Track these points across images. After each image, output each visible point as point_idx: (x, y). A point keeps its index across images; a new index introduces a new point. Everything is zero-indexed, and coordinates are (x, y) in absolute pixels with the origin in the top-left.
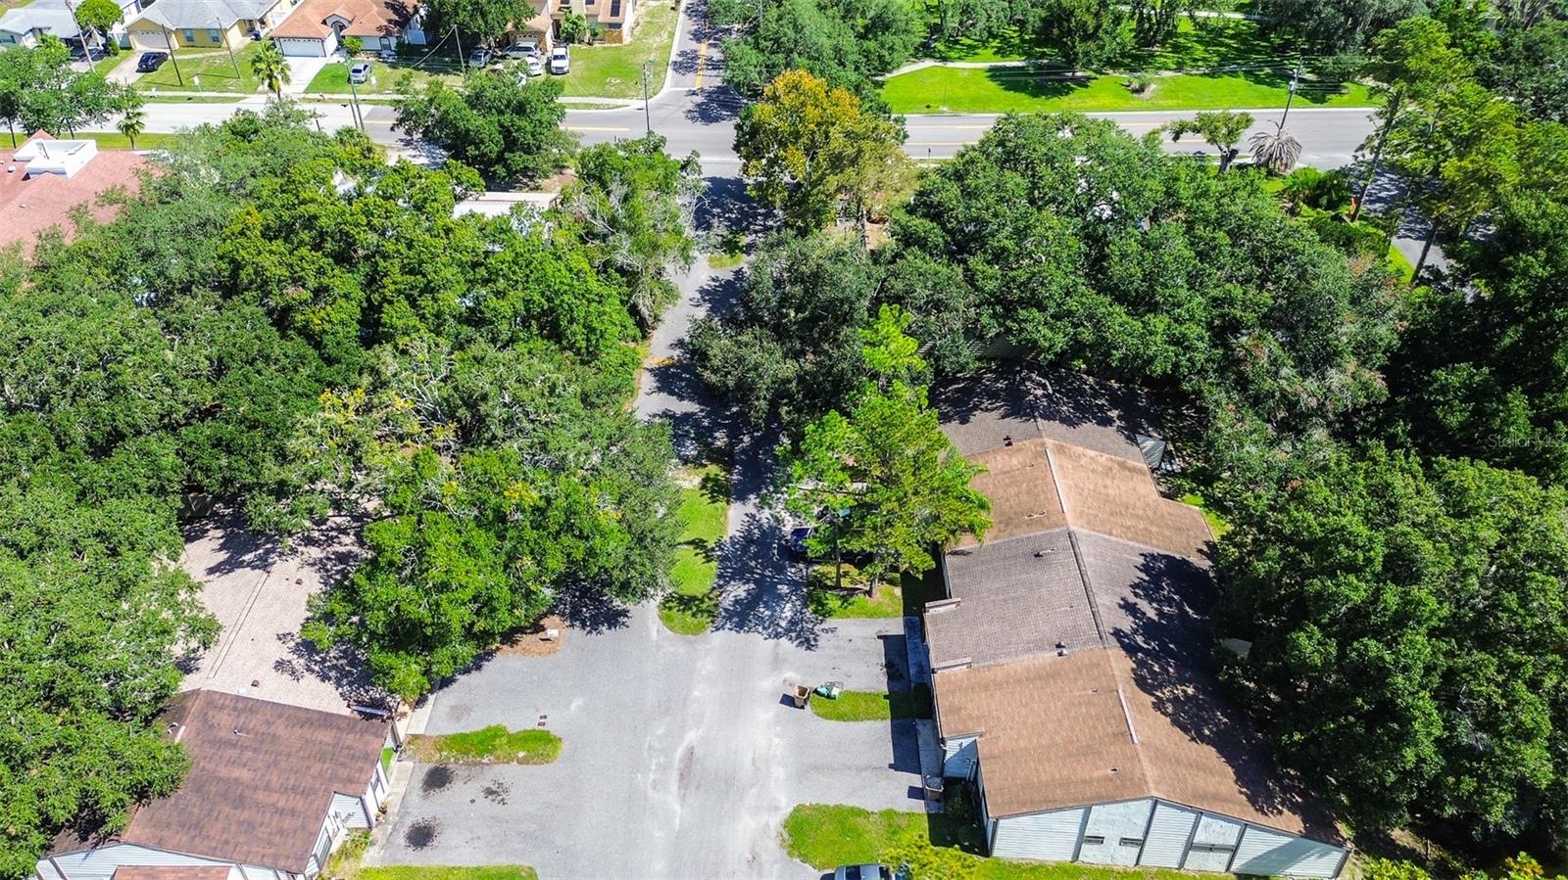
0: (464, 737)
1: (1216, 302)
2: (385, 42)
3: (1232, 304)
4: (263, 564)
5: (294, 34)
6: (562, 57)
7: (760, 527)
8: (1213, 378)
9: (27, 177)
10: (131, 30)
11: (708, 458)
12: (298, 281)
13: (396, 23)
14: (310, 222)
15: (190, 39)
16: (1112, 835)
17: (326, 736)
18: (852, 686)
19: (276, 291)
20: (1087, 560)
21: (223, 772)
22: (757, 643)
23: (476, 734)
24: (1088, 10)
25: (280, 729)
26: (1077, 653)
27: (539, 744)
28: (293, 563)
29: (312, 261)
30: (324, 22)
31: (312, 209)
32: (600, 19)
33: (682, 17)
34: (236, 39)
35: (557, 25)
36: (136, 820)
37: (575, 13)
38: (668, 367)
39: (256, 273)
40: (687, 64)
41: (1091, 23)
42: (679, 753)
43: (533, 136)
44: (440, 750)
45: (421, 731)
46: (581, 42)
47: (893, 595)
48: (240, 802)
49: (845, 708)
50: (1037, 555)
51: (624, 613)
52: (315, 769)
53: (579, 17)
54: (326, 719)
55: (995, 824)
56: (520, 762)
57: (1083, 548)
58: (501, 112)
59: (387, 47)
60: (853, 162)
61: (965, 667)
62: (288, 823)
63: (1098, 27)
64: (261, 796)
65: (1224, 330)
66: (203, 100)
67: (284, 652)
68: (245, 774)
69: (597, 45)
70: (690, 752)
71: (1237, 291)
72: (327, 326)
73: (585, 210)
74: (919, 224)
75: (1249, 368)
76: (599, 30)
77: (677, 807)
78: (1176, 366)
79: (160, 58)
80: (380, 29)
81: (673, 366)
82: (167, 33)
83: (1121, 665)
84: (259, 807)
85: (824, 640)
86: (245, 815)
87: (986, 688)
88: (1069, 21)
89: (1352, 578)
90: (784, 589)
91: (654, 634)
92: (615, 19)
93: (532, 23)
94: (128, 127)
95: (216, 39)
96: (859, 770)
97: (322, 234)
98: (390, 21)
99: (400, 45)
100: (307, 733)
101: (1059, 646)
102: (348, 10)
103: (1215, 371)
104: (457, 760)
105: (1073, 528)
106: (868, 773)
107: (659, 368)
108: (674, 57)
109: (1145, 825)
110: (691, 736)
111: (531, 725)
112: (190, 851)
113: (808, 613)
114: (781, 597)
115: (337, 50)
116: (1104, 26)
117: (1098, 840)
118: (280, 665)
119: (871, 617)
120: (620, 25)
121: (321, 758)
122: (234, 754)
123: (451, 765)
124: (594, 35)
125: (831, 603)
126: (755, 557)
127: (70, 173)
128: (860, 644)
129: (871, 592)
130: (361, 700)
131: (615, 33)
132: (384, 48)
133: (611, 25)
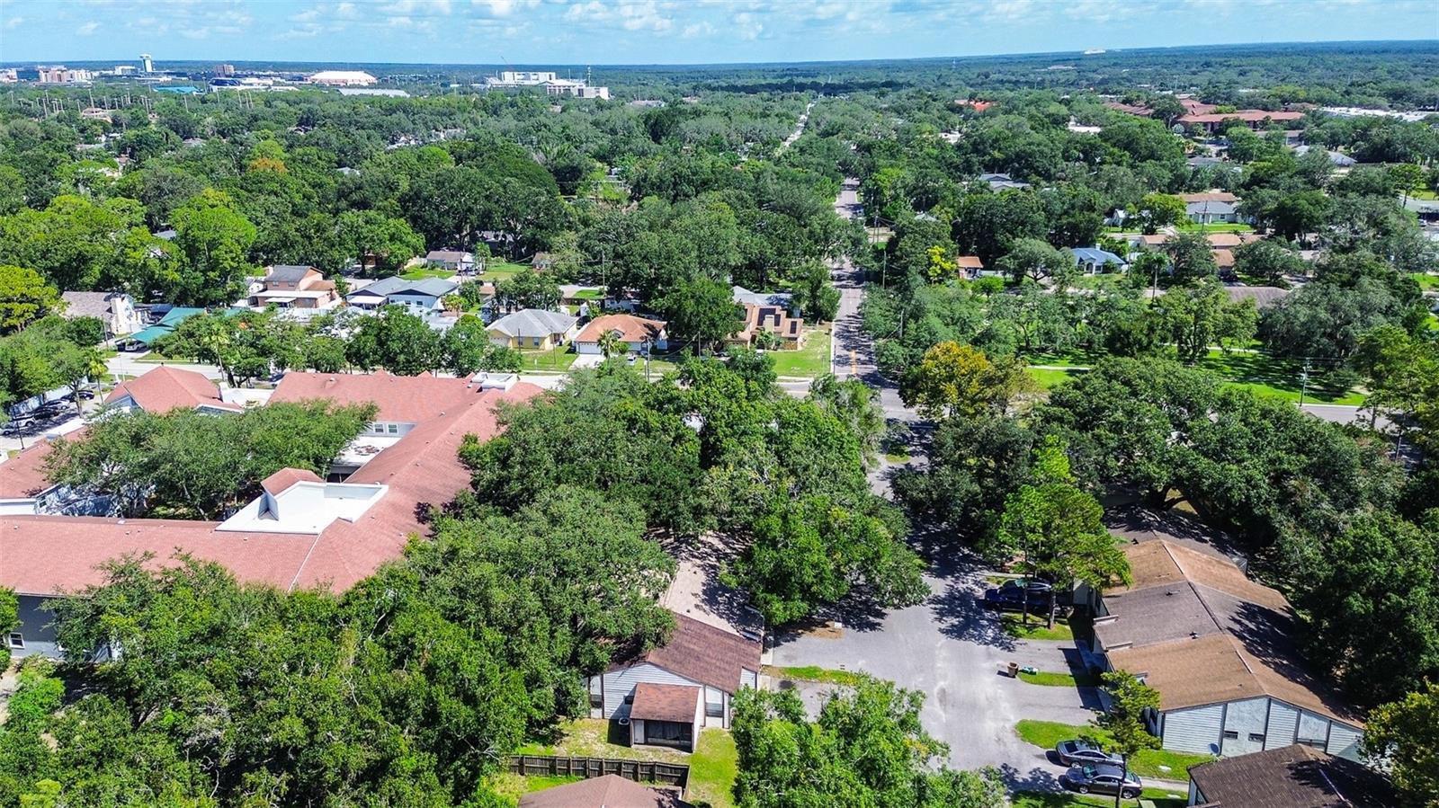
0: (797, 669)
1: (1272, 462)
2: (645, 345)
3: (1281, 463)
5: (589, 340)
7: (959, 592)
8: (1275, 506)
9: (480, 390)
13: (648, 335)
15: (520, 343)
16: (1244, 730)
17: (732, 642)
18: (1046, 670)
20: (1204, 596)
21: (686, 645)
23: (804, 669)
24: (1141, 331)
25: (707, 633)
26: (1204, 638)
28: (690, 564)
32: (783, 335)
33: (833, 338)
34: (548, 345)
35: (755, 337)
36: (652, 655)
37: (767, 331)
40: (843, 361)
41: (1145, 341)
42: (936, 690)
44: (784, 674)
45: (770, 663)
46: (769, 348)
47: (1065, 630)
48: (697, 658)
49: (1043, 680)
50: (1169, 594)
51: (879, 624)
52: (730, 654)
53: (770, 333)
54: (729, 635)
55: (1164, 717)
56: (834, 684)
57: (1200, 591)
59: (646, 349)
60: (1001, 381)
61: (1127, 647)
62: (723, 673)
63: (1150, 342)
64: (706, 658)
65: (1278, 478)
66: (536, 374)
67: (698, 602)
68: (696, 648)
69: (779, 350)
70: (943, 691)
71: (1282, 454)
74: (1057, 410)
75: (1299, 500)
76: (783, 341)
77: (941, 713)
78: (1248, 497)
80: (642, 338)
82: (508, 338)
83: (1238, 645)
84: (707, 662)
85: (1018, 648)
86: (702, 665)
87: (1145, 656)
88: (1128, 338)
89: (1375, 560)
90: (985, 623)
92: (793, 335)
93: (741, 335)
95: (537, 344)
96: (1060, 708)
98: (645, 334)
99: (654, 347)
100: (721, 638)
101: (1193, 634)
102: (619, 327)
103: (1276, 502)
104: (796, 679)
105: (1190, 581)
106: (1067, 710)
108: (832, 358)
109: (1264, 721)
110: (942, 684)
111: (837, 668)
112: (680, 673)
113: (1005, 634)
114: (983, 626)
116: (1155, 342)
117: (1233, 735)
118: (697, 606)
119: (1052, 639)
120: (796, 339)
121: (731, 650)
122: (688, 638)
123: (793, 680)
124: (778, 344)
125: (1021, 631)
126: (960, 606)
127: (507, 389)
128: (1046, 651)
129: (1049, 626)
130: (744, 630)
131: (793, 343)
132: (643, 349)
133: (789, 339)
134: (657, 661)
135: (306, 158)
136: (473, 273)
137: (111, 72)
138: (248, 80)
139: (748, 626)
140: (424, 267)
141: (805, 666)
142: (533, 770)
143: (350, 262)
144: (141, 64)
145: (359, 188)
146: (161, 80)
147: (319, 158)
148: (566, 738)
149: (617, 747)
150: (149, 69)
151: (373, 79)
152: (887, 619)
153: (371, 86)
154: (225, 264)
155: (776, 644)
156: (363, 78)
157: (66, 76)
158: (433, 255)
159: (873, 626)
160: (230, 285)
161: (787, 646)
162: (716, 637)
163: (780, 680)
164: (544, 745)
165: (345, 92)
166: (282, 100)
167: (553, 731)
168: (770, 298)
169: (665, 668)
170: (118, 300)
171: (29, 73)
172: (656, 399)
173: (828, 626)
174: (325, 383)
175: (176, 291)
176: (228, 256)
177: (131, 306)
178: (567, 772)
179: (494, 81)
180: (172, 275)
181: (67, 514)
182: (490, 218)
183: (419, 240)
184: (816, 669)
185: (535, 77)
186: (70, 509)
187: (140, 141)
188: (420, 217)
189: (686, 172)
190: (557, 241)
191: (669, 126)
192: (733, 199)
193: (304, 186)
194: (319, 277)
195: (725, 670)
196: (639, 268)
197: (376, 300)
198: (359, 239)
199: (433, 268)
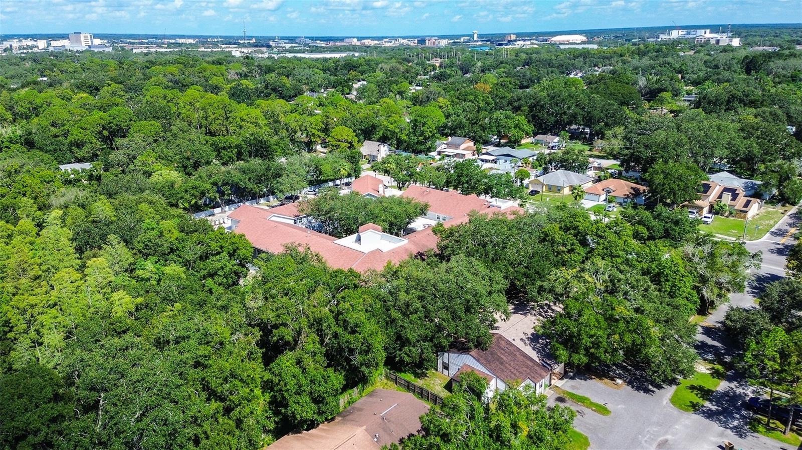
0: (574, 394)
2: (626, 200)
4: (525, 314)
5: (590, 192)
6: (709, 218)
7: (734, 393)
9: (489, 207)
10: (531, 182)
11: (718, 362)
12: (564, 245)
13: (633, 194)
14: (576, 228)
15: (550, 189)
17: (531, 364)
19: (556, 246)
21: (499, 354)
22: (715, 427)
23: (579, 396)
25: (517, 354)
27: (602, 410)
28: (534, 318)
29: (570, 238)
30: (603, 190)
31: (578, 224)
32: (735, 208)
33: (785, 217)
34: (566, 192)
35: (711, 207)
36: (474, 352)
37: (723, 203)
38: (712, 328)
39: (552, 239)
40: (781, 233)
42: (662, 438)
43: (679, 234)
44: (564, 394)
45: (559, 386)
46: (722, 215)
47: (797, 439)
48: (502, 363)
51: (653, 392)
52: (525, 369)
53: (725, 205)
54: (532, 360)
56: (592, 410)
58: (666, 222)
62: (513, 376)
64: (507, 365)
67: (524, 337)
68: (505, 358)
69: (731, 218)
70: (666, 441)
72: (569, 260)
73: (690, 253)
76: (734, 212)
79: (537, 192)
80: (625, 195)
81: (714, 328)
82: (543, 184)
84: (506, 367)
85: (750, 438)
86: (502, 367)
90: (737, 416)
91: (665, 403)
92: (744, 209)
93: (699, 203)
94: (521, 205)
95: (559, 190)
97: (579, 232)
98: (630, 193)
99: (632, 202)
100: (525, 359)
102: (614, 187)
104: (569, 399)
107: (706, 327)
108: (772, 229)
110: (669, 437)
111: (601, 403)
112: (485, 366)
113: (746, 427)
114: (734, 418)
115: (604, 200)
118: (522, 339)
119: (782, 441)
120: (747, 212)
121: (527, 367)
122: (503, 352)
123: (566, 399)
124: (731, 214)
125: (761, 428)
126: (727, 401)
127: (502, 209)
128: (770, 446)
129: (784, 433)
130: (543, 360)
131: (743, 215)
132: (624, 202)
133: (741, 211)
134: (475, 355)
135: (503, 84)
136: (556, 148)
137: (459, 40)
138: (518, 42)
139: (549, 360)
140: (532, 143)
141: (580, 395)
142: (401, 384)
143: (495, 138)
144: (472, 36)
145: (519, 99)
146: (478, 44)
147: (510, 84)
148: (426, 378)
149: (446, 391)
150: (475, 39)
151: (584, 39)
152: (662, 391)
153: (583, 43)
154: (426, 134)
155: (572, 378)
156: (579, 38)
157: (437, 43)
158: (540, 137)
159: (647, 391)
160: (429, 144)
161: (578, 382)
162: (522, 358)
163: (558, 396)
164: (415, 377)
165: (562, 47)
166: (525, 53)
167: (423, 373)
168: (747, 183)
169: (478, 360)
170: (382, 146)
171: (422, 41)
172: (566, 226)
173: (615, 381)
174: (424, 192)
175: (405, 145)
176: (428, 130)
177: (387, 149)
178: (414, 391)
179: (663, 37)
180: (404, 137)
181: (307, 228)
182: (575, 118)
183: (529, 128)
184: (587, 399)
185: (695, 33)
186: (310, 226)
187: (441, 75)
188: (537, 116)
189: (740, 94)
190: (609, 133)
191: (762, 64)
192: (768, 114)
193: (488, 98)
194: (471, 144)
195: (515, 375)
196: (640, 152)
197: (491, 158)
198: (499, 126)
199: (536, 144)
